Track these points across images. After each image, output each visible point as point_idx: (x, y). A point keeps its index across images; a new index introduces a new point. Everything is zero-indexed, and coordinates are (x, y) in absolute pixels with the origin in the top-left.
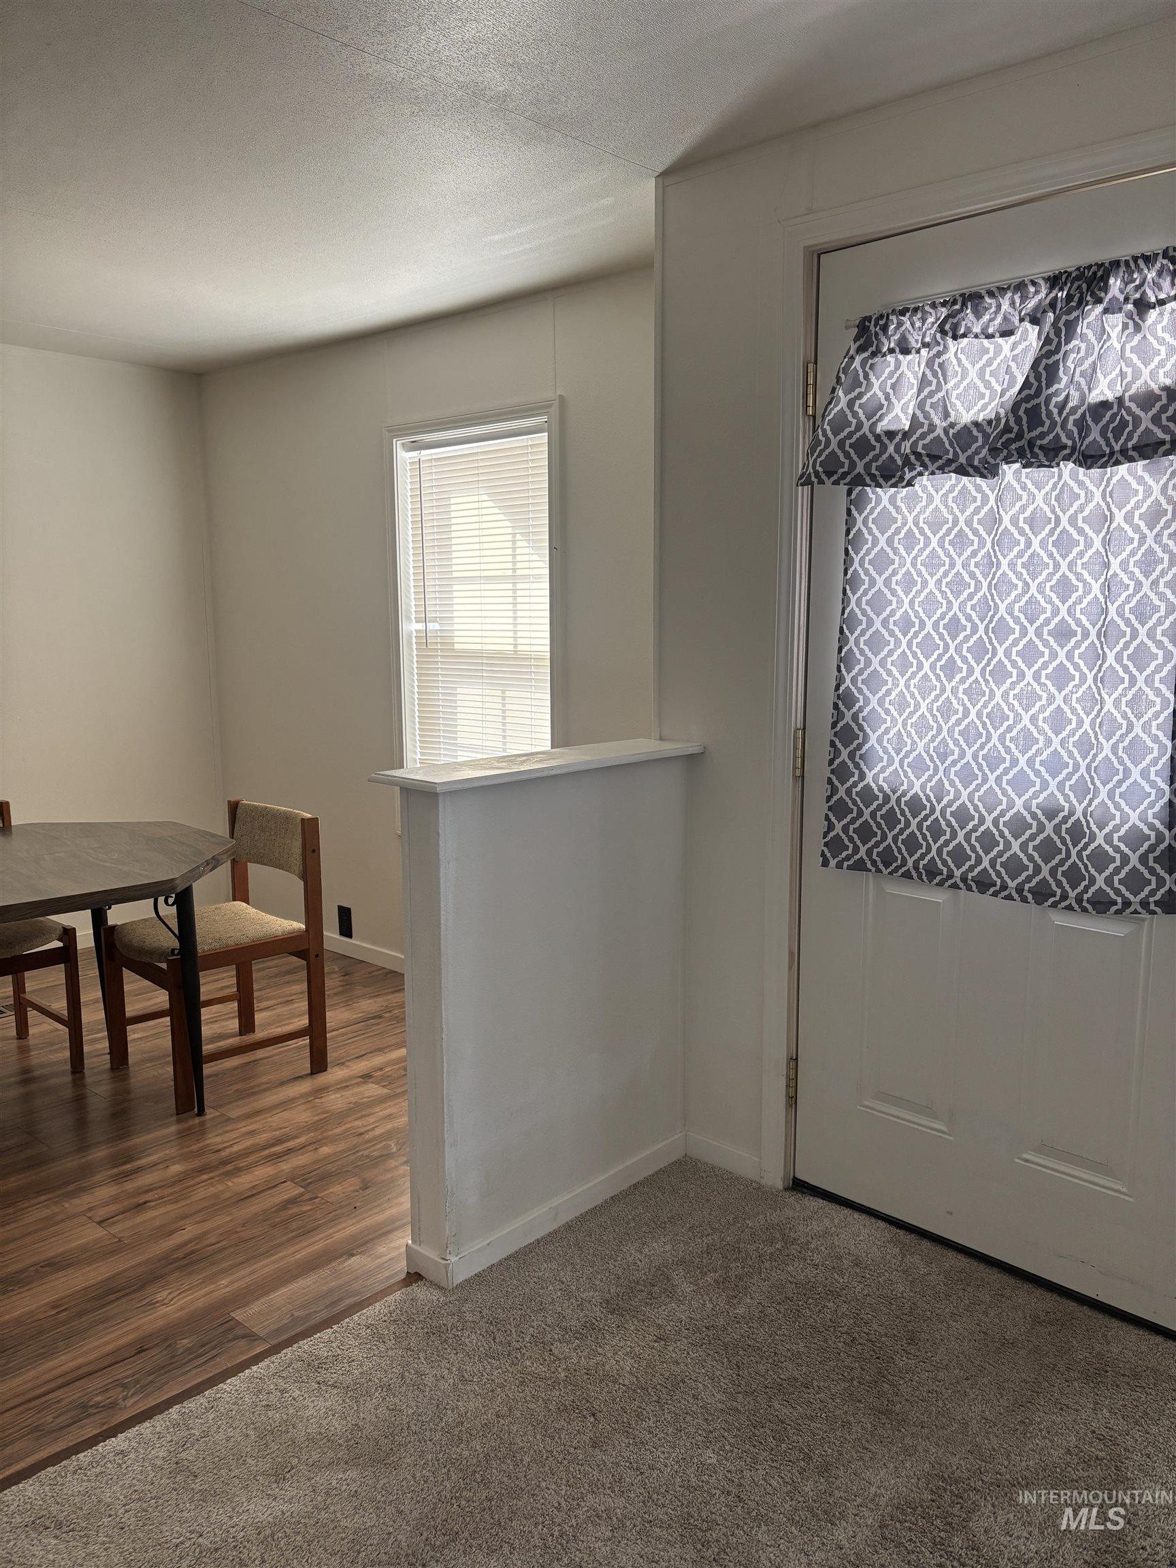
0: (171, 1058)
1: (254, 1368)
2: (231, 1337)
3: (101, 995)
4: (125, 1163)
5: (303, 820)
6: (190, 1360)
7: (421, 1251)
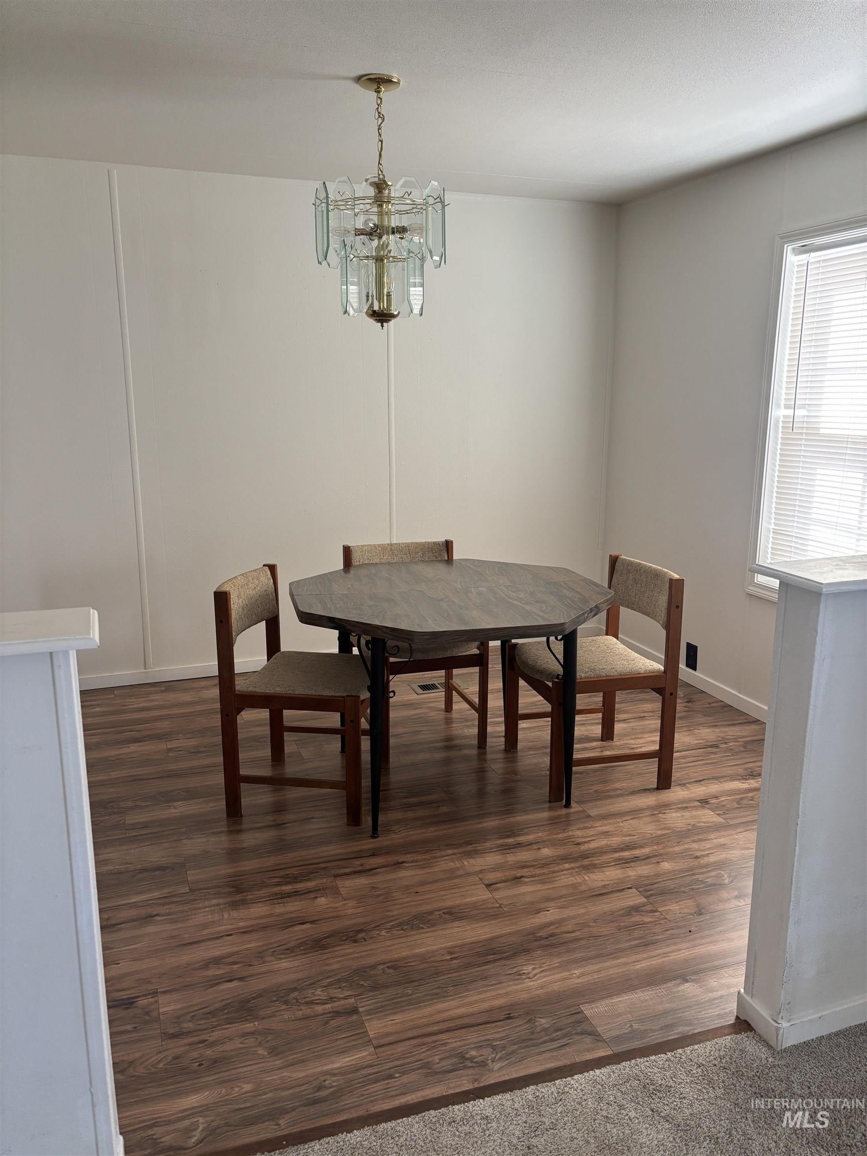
0: (549, 750)
1: (598, 1072)
2: (579, 1029)
3: (502, 687)
4: (508, 837)
5: (671, 580)
6: (545, 1042)
7: (753, 1003)
